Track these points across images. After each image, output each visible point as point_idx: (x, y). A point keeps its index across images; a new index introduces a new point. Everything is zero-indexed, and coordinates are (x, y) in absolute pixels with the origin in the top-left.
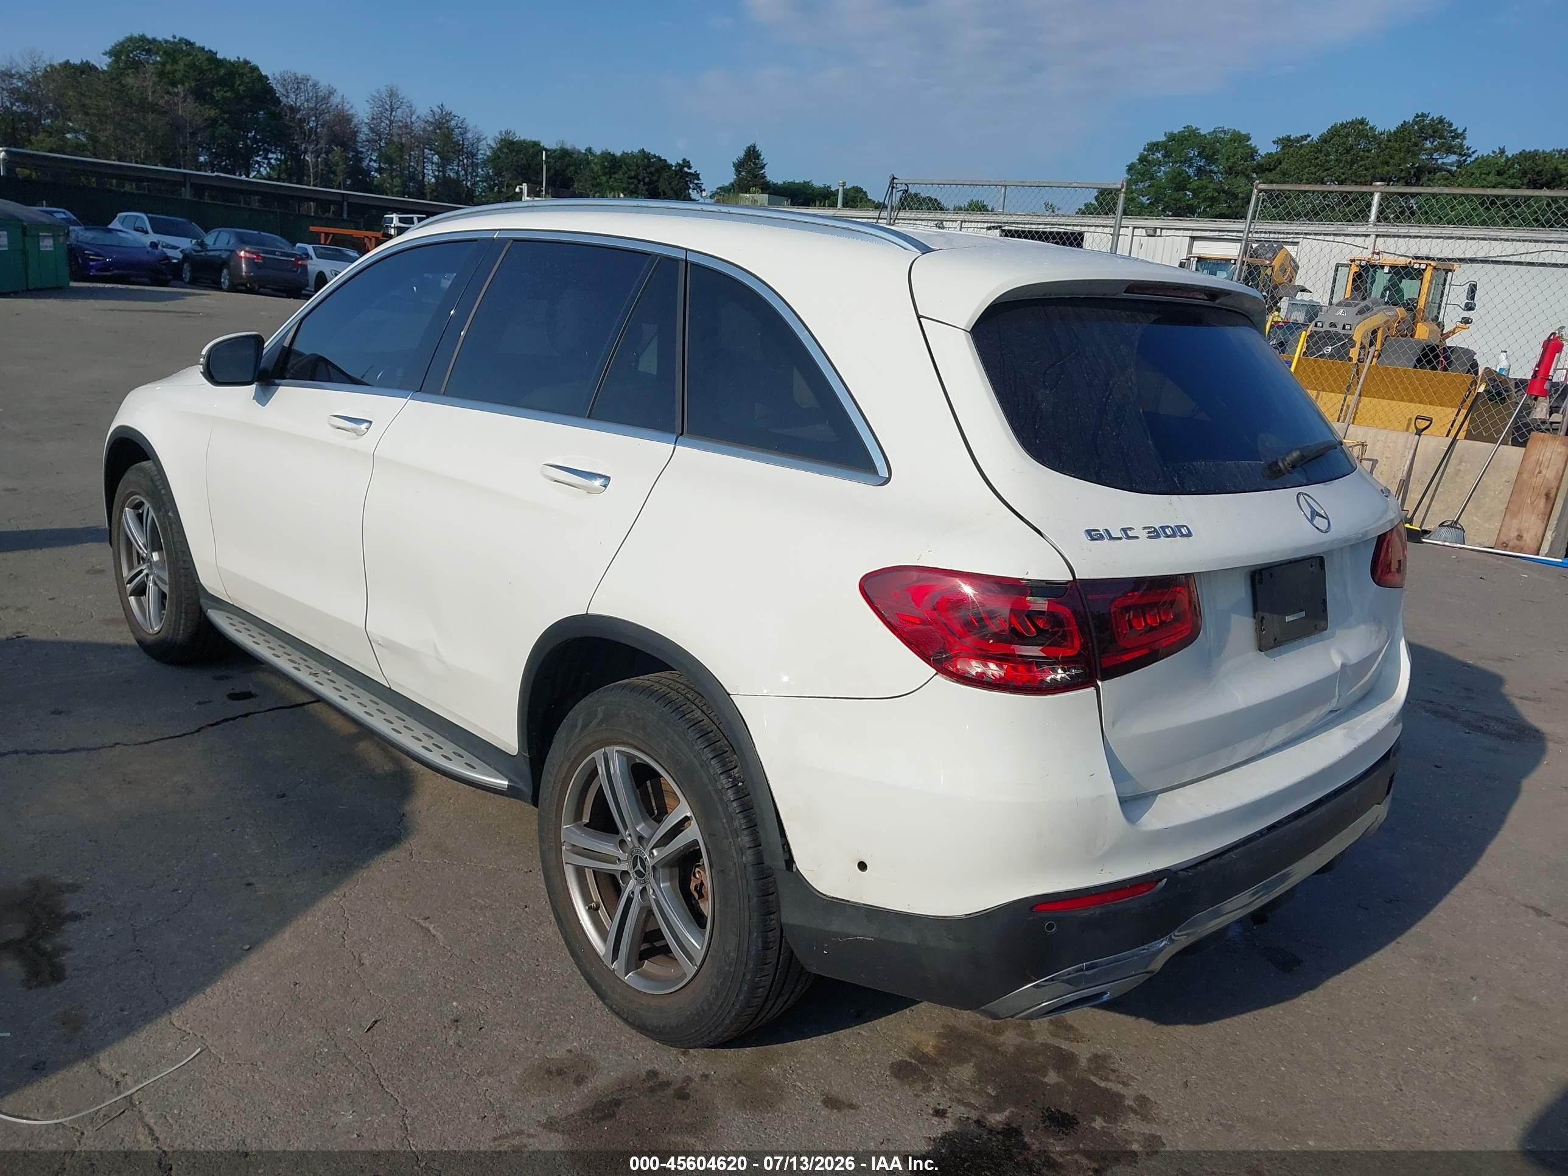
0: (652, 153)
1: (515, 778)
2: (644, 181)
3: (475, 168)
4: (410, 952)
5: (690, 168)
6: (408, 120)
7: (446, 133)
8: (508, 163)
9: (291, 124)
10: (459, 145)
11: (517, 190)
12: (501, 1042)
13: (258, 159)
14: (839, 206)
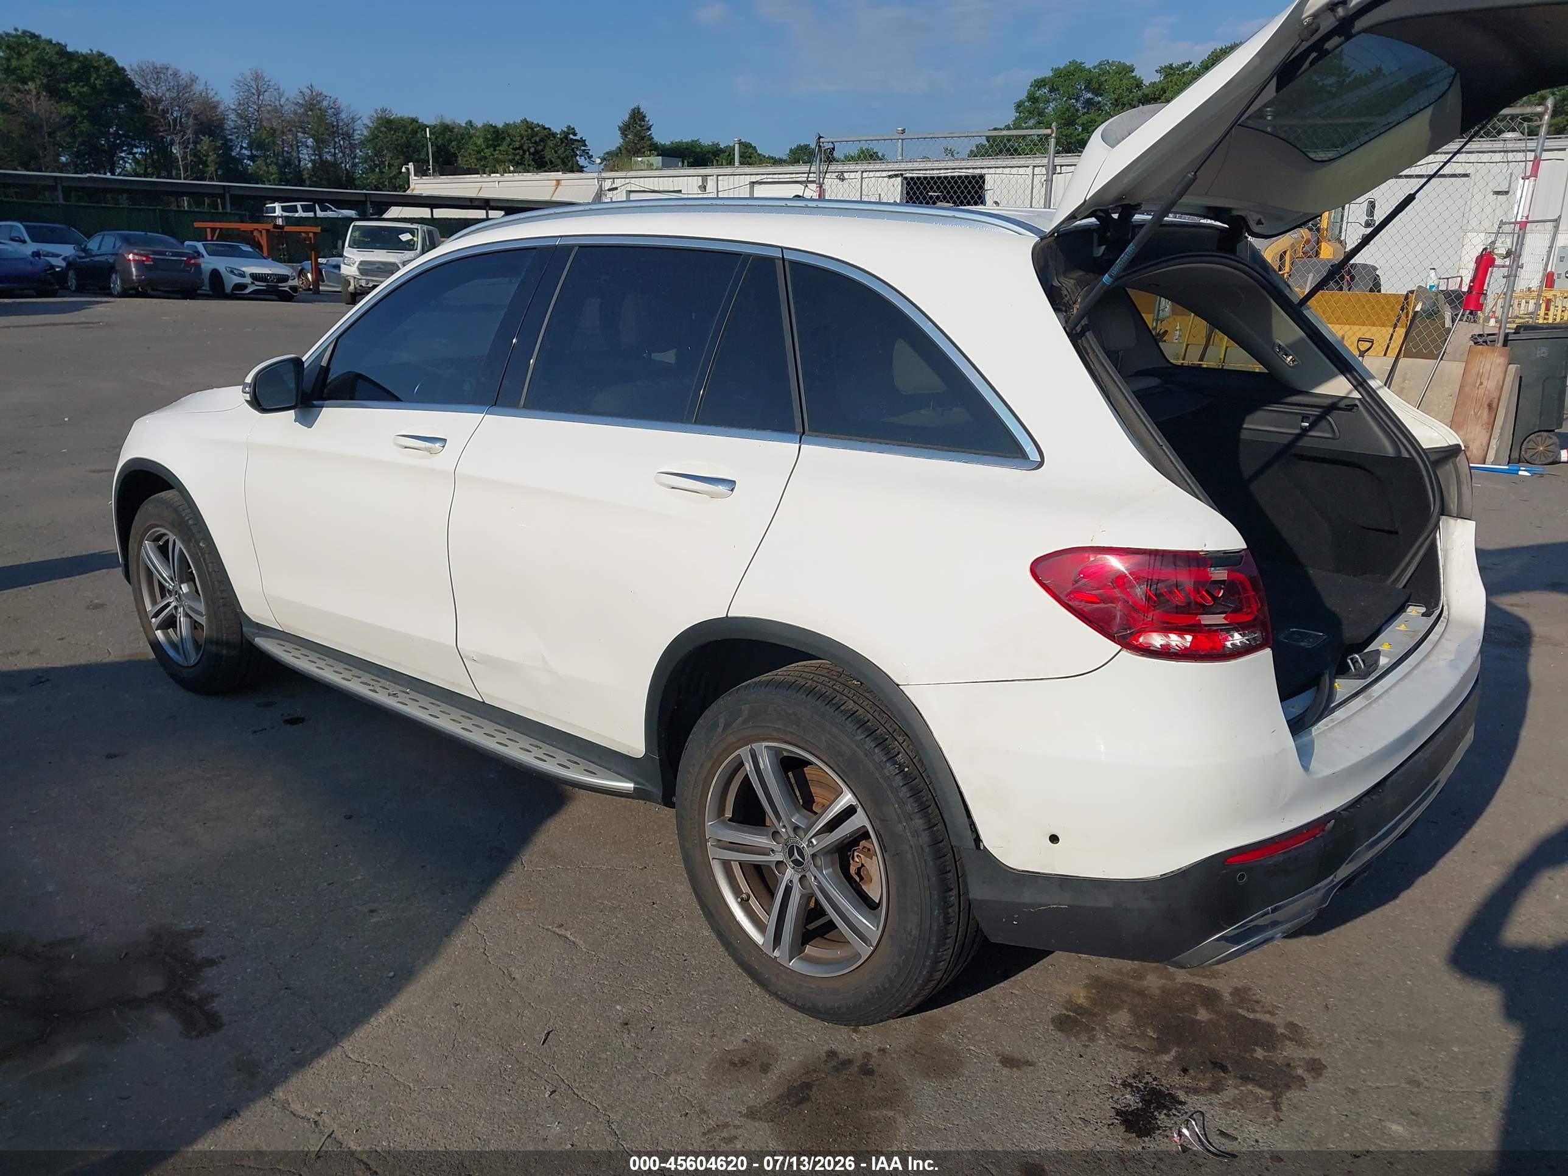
0: (535, 122)
1: (639, 780)
2: (529, 151)
3: (353, 150)
4: (556, 961)
5: (575, 135)
6: (277, 103)
7: (319, 115)
8: (387, 142)
9: (155, 116)
10: (333, 126)
11: (404, 170)
12: (676, 1040)
13: (123, 155)
14: (737, 163)
